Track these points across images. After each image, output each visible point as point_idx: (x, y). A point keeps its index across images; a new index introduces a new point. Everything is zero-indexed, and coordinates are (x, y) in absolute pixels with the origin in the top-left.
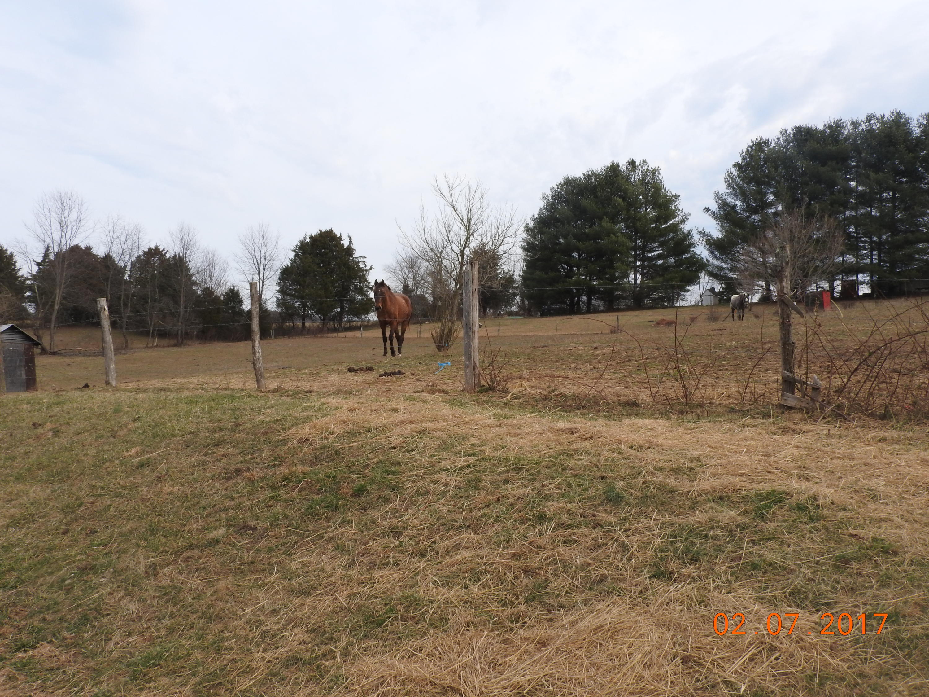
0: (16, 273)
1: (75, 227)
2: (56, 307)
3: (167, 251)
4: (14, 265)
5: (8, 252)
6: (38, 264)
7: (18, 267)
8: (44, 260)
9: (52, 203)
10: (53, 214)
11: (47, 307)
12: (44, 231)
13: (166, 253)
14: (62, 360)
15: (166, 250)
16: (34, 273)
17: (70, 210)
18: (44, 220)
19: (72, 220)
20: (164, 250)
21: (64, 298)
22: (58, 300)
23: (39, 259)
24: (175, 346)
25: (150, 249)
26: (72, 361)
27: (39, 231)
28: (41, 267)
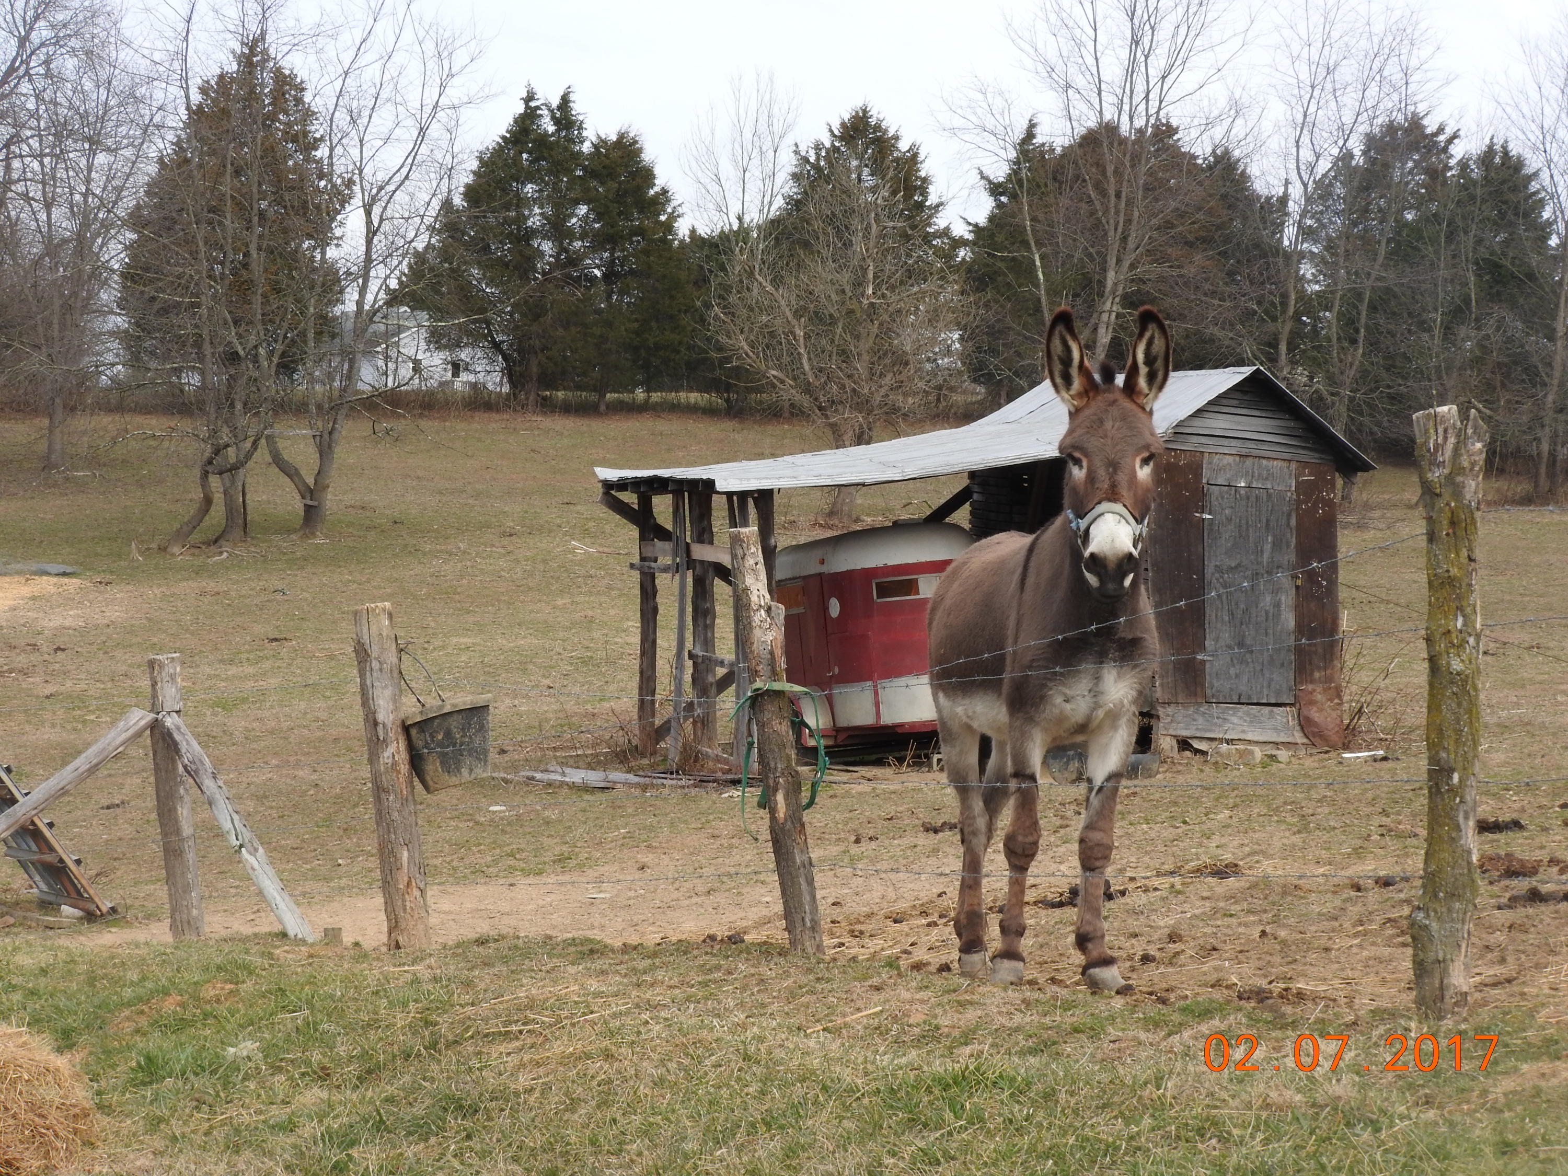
0: (927, 220)
3: (1455, 136)
4: (924, 193)
5: (903, 145)
6: (995, 189)
7: (932, 200)
8: (1015, 176)
13: (1450, 141)
15: (1449, 131)
16: (981, 221)
20: (1441, 130)
24: (1527, 501)
25: (1391, 128)
28: (1004, 199)
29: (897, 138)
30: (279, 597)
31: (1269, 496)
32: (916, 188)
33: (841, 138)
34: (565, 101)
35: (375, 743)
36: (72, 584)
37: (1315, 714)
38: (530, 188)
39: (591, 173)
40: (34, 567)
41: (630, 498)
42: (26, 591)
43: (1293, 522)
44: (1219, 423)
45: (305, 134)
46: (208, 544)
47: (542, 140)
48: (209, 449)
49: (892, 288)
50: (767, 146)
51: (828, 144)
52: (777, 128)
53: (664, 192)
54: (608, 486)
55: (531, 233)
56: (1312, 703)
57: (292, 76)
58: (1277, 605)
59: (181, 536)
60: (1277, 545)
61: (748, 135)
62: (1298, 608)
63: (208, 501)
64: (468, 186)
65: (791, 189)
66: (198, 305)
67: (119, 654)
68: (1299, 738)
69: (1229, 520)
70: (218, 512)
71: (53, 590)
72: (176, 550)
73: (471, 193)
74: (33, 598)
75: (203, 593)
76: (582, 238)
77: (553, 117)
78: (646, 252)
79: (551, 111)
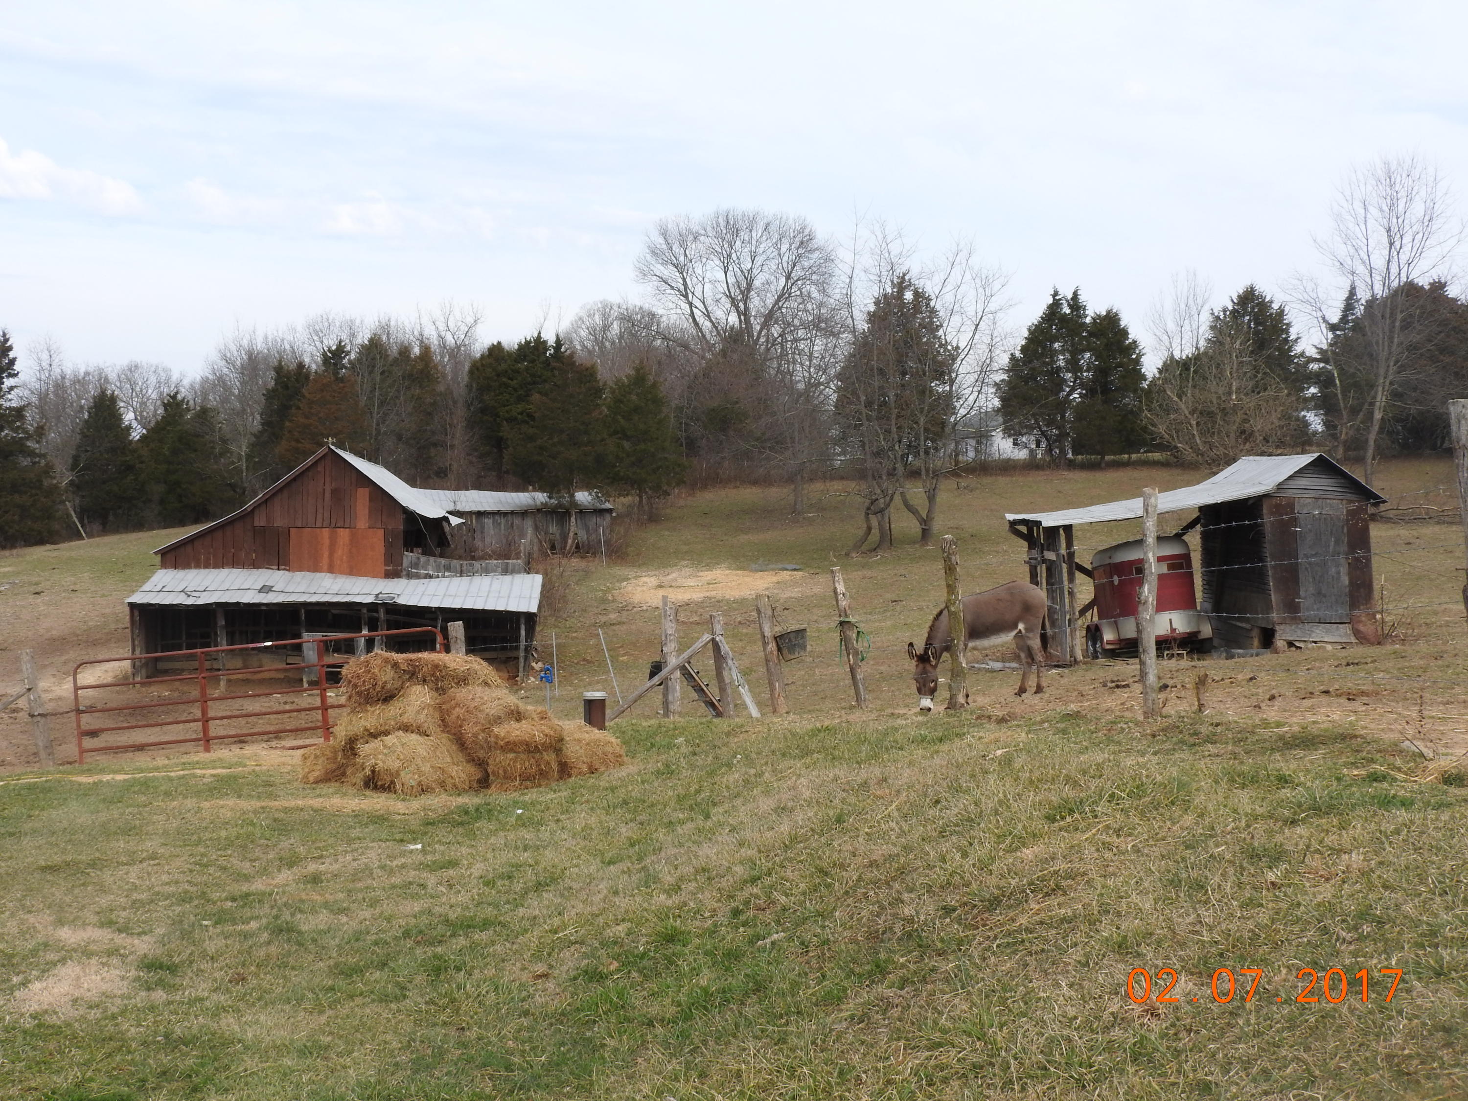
0: (1290, 349)
1: (1420, 235)
2: (1378, 415)
4: (1287, 332)
5: (1275, 306)
6: (1333, 328)
7: (1293, 337)
8: (1344, 319)
9: (1369, 188)
10: (1373, 211)
11: (1361, 416)
12: (1352, 251)
14: (1391, 533)
16: (1325, 346)
17: (1410, 199)
18: (1351, 225)
19: (1414, 221)
21: (1396, 395)
22: (1381, 398)
23: (1335, 317)
26: (1415, 533)
27: (1343, 251)
28: (1338, 333)
29: (1271, 302)
30: (902, 578)
31: (1332, 518)
32: (1283, 330)
33: (1238, 304)
34: (1075, 295)
35: (765, 644)
36: (799, 574)
37: (1361, 628)
38: (1056, 345)
39: (1091, 334)
40: (780, 566)
41: (1023, 529)
42: (775, 579)
43: (1345, 530)
44: (1303, 482)
45: (932, 322)
46: (871, 551)
47: (1064, 318)
48: (868, 502)
49: (1247, 394)
50: (1194, 312)
51: (1231, 308)
52: (1200, 301)
53: (1135, 342)
54: (1013, 524)
55: (1059, 369)
56: (1360, 622)
57: (924, 293)
58: (1338, 573)
59: (857, 547)
60: (1337, 542)
61: (1183, 306)
62: (1350, 574)
63: (869, 529)
64: (1022, 346)
65: (1209, 335)
66: (861, 425)
67: (815, 610)
68: (1353, 639)
69: (1310, 531)
70: (875, 532)
71: (788, 578)
72: (854, 555)
73: (1024, 349)
74: (778, 583)
75: (864, 578)
76: (1088, 371)
77: (1069, 305)
78: (1124, 377)
79: (1067, 301)
